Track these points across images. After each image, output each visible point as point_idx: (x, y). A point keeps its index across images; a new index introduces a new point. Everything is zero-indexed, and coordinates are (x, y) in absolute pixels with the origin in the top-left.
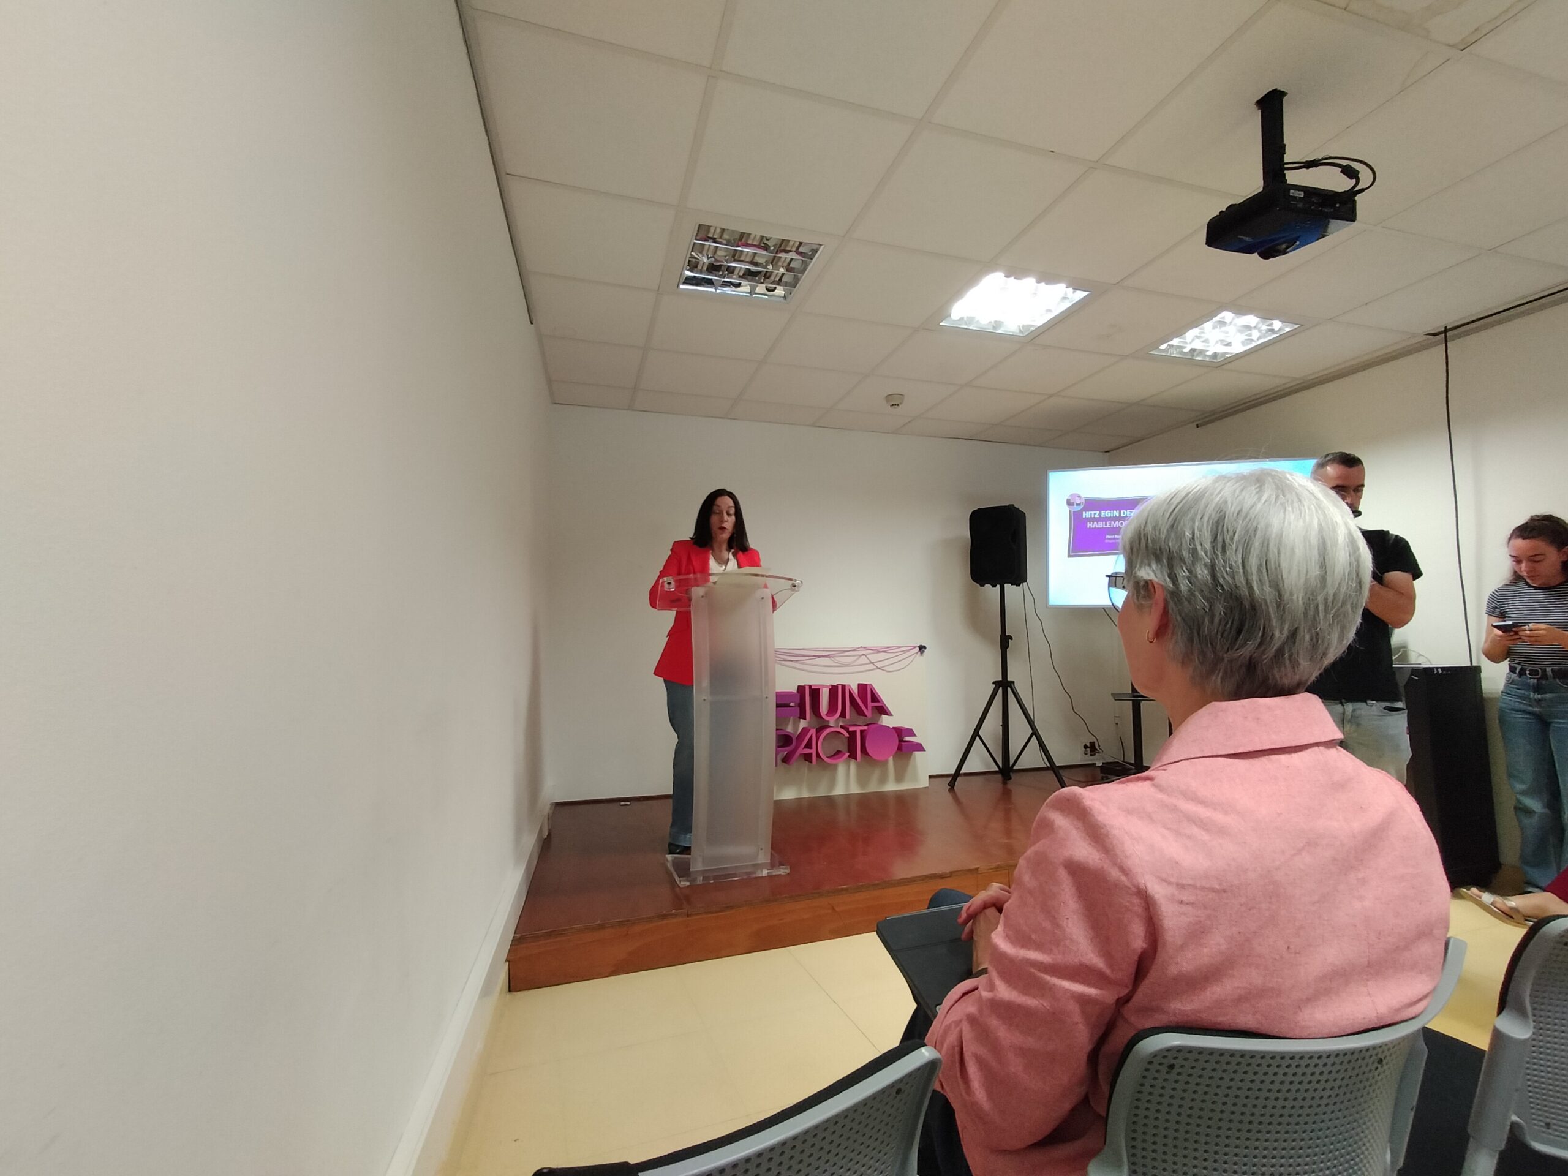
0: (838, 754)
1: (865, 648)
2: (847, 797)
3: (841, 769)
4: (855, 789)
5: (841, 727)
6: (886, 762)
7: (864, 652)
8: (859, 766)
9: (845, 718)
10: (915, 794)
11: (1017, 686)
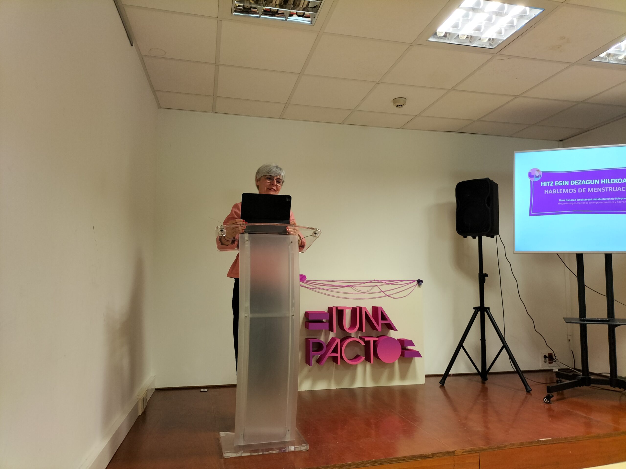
0: (357, 357)
1: (377, 281)
2: (364, 389)
3: (360, 369)
4: (370, 384)
5: (360, 338)
6: (393, 365)
7: (377, 284)
8: (372, 366)
9: (362, 331)
10: (415, 389)
11: (492, 311)
